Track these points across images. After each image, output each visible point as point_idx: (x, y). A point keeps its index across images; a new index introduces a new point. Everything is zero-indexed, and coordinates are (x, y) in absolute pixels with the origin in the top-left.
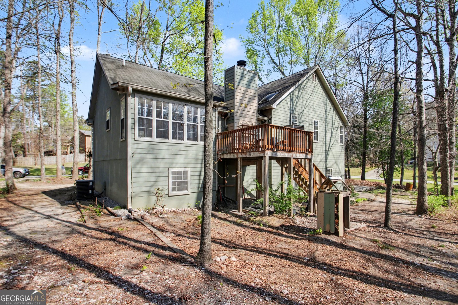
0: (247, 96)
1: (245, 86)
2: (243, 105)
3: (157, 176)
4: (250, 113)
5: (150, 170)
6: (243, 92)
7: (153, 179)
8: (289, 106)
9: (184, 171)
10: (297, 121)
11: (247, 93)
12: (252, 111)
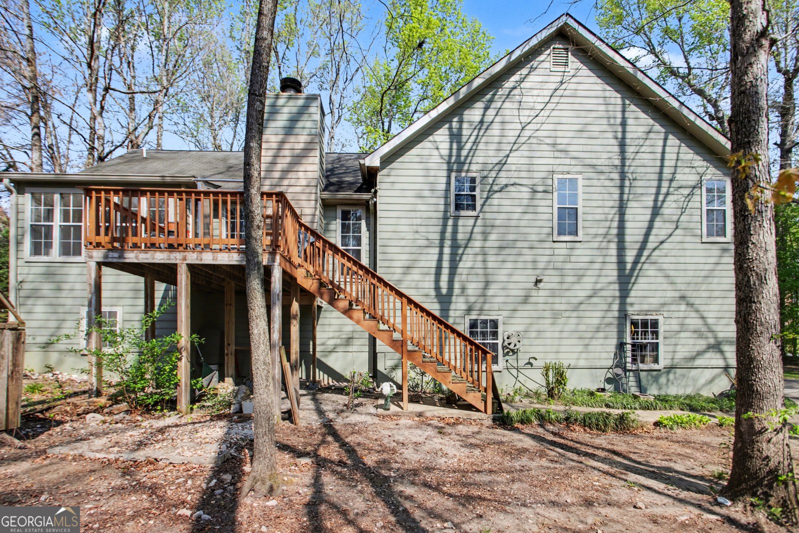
0: (287, 153)
1: (282, 131)
2: (277, 175)
3: (61, 319)
4: (298, 189)
5: (49, 309)
6: (275, 146)
7: (53, 324)
8: (445, 152)
9: (110, 312)
10: (478, 189)
11: (287, 146)
12: (303, 182)
